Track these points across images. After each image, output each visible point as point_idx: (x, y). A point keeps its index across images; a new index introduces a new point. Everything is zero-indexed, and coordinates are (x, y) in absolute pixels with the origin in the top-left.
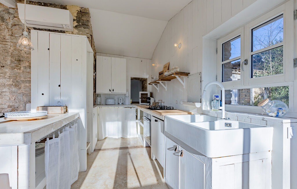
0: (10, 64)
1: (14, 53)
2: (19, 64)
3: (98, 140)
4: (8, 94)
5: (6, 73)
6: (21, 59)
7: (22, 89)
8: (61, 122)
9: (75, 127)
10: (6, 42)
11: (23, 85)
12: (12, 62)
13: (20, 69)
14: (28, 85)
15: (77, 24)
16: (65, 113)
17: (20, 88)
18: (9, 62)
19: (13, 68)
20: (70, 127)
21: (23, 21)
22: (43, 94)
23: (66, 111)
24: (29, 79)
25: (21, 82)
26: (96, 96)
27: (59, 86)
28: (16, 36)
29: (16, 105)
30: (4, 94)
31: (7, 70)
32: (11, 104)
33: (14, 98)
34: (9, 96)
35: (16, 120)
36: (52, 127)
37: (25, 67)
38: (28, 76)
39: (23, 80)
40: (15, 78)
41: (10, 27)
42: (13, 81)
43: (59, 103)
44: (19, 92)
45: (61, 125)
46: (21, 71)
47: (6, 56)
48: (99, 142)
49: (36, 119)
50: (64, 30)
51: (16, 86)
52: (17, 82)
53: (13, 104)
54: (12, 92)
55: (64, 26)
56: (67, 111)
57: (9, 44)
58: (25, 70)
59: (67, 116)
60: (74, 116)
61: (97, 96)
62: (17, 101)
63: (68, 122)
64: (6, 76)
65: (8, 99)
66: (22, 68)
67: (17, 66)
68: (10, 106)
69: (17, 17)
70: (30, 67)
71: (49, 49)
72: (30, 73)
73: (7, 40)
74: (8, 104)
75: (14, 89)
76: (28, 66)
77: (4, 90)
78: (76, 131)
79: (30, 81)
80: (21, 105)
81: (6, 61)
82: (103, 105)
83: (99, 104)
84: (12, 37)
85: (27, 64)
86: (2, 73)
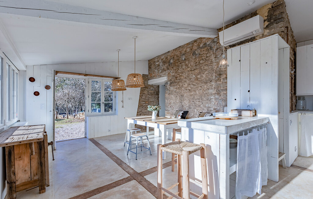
0: (215, 79)
1: (217, 70)
2: (220, 77)
3: (299, 156)
4: (213, 100)
5: (212, 85)
6: (221, 73)
7: (222, 96)
8: (249, 123)
9: (264, 131)
10: (213, 63)
11: (222, 93)
12: (216, 76)
13: (220, 81)
14: (225, 92)
15: (268, 23)
16: (253, 116)
17: (220, 95)
18: (214, 77)
19: (216, 81)
20: (258, 130)
21: (222, 44)
22: (235, 99)
23: (254, 115)
24: (226, 88)
25: (221, 91)
26: (297, 98)
27: (249, 91)
28: (218, 57)
29: (218, 108)
30: (212, 100)
31: (213, 83)
32: (215, 107)
33: (217, 103)
34: (214, 101)
35: (219, 118)
36: (241, 127)
37: (224, 79)
38: (226, 86)
39: (222, 89)
40: (217, 88)
41: (214, 52)
42: (216, 91)
43: (249, 107)
44: (220, 98)
45: (249, 126)
46: (221, 82)
47: (213, 73)
48: (300, 158)
49: (230, 119)
50: (254, 36)
51: (218, 94)
52: (219, 91)
53: (216, 107)
54: (216, 99)
55: (254, 33)
56: (256, 115)
57: (214, 64)
58: (224, 81)
59: (255, 119)
60: (263, 120)
61: (299, 99)
62: (219, 105)
63: (255, 125)
64: (213, 88)
65: (214, 104)
66: (222, 80)
67: (219, 79)
68: (215, 109)
69: (219, 43)
70: (226, 78)
71: (240, 61)
72: (226, 83)
73: (213, 62)
74: (213, 107)
75: (217, 96)
76: (225, 77)
77: (212, 98)
78: (265, 135)
79: (227, 89)
80: (221, 109)
81: (213, 77)
82: (308, 110)
83: (302, 109)
84: (216, 59)
85: (225, 76)
86: (210, 86)
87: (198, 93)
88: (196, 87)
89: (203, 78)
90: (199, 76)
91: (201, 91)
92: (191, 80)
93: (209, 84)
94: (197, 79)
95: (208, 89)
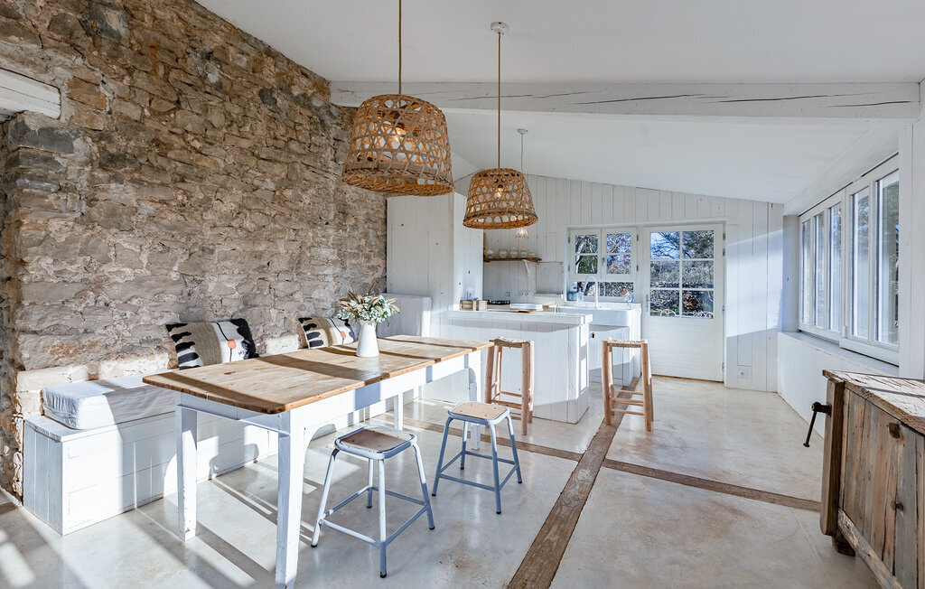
0: (334, 220)
1: (336, 197)
2: (344, 220)
4: (331, 279)
5: (329, 236)
7: (348, 270)
11: (348, 263)
12: (336, 214)
13: (345, 231)
17: (345, 268)
18: (332, 215)
19: (337, 228)
24: (357, 251)
25: (347, 256)
30: (327, 278)
31: (331, 231)
37: (353, 228)
39: (350, 253)
40: (340, 247)
42: (337, 254)
44: (345, 276)
46: (348, 236)
47: (328, 203)
51: (342, 263)
54: (336, 277)
57: (332, 178)
58: (352, 233)
64: (329, 244)
65: (332, 290)
66: (348, 230)
67: (342, 224)
74: (329, 300)
75: (338, 270)
77: (326, 272)
81: (329, 211)
86: (323, 237)
87: (282, 249)
88: (277, 226)
89: (302, 204)
90: (288, 193)
91: (295, 245)
92: (258, 193)
93: (319, 230)
94: (282, 201)
95: (319, 244)
